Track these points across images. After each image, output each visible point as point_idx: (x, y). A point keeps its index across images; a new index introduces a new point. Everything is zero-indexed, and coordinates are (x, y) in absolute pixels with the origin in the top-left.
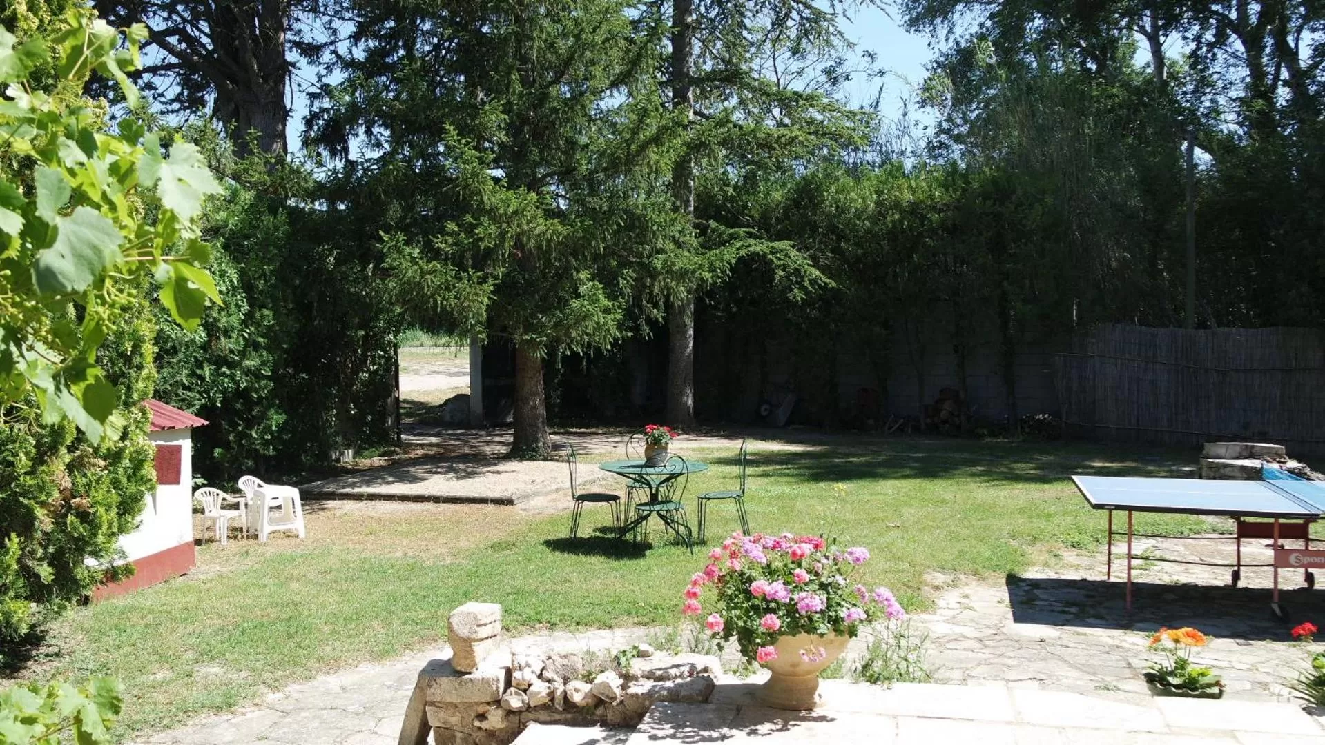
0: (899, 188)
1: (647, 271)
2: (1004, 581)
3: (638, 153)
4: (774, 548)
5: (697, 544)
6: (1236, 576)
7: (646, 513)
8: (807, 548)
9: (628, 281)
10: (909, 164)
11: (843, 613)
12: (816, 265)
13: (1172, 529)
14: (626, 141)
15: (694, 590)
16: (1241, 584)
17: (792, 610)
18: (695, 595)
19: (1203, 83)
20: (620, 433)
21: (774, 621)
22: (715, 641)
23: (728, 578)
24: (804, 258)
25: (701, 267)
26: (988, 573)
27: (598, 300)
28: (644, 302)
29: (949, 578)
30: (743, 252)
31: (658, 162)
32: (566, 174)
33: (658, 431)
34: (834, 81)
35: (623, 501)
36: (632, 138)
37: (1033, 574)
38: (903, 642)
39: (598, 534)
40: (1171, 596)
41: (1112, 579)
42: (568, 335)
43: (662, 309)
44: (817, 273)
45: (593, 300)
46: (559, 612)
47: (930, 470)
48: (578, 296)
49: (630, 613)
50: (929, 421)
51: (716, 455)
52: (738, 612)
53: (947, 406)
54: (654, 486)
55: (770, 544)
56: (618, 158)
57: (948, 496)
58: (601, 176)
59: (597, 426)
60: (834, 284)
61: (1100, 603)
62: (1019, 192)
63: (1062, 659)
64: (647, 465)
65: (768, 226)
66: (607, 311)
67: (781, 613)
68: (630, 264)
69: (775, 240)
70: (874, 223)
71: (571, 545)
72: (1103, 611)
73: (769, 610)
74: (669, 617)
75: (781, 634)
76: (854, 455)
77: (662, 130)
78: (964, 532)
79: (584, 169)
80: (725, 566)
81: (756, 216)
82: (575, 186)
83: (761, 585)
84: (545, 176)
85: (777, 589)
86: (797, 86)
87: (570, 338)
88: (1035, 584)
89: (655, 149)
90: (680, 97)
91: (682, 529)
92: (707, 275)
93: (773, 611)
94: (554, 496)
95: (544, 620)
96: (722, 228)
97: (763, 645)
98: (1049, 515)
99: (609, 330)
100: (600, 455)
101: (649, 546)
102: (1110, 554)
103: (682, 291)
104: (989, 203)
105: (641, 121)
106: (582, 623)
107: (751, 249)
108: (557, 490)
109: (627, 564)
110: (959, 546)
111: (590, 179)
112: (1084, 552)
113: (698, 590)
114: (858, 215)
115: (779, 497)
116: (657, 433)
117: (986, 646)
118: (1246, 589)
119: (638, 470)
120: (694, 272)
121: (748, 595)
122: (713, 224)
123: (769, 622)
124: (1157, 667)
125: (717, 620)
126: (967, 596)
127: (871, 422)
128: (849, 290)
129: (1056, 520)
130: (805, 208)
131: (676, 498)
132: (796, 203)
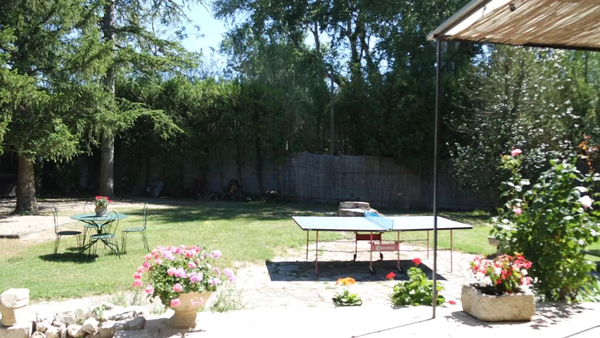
0: (213, 89)
1: (91, 120)
2: (264, 263)
3: (88, 62)
4: (176, 253)
5: (122, 254)
6: (355, 256)
7: (95, 240)
8: (194, 252)
9: (82, 125)
10: (217, 78)
11: (210, 281)
12: (174, 122)
13: (329, 238)
14: (82, 56)
15: (139, 275)
16: (357, 260)
17: (187, 281)
18: (139, 277)
19: (335, 54)
20: (74, 201)
21: (179, 287)
22: (149, 299)
23: (154, 268)
24: (169, 119)
25: (120, 120)
26: (258, 261)
27: (66, 134)
28: (90, 136)
29: (242, 264)
30: (140, 114)
31: (99, 67)
32: (48, 70)
33: (102, 199)
34: (181, 37)
35: (82, 234)
36: (85, 54)
37: (276, 259)
38: (232, 293)
39: (69, 251)
40: (331, 266)
41: (309, 260)
42: (49, 150)
43: (98, 140)
44: (175, 126)
45: (63, 134)
46: (52, 292)
47: (228, 215)
48: (54, 132)
49: (90, 290)
50: (225, 194)
51: (126, 210)
52: (161, 284)
53: (233, 187)
54: (100, 226)
55: (175, 251)
56: (78, 63)
57: (238, 228)
58: (68, 72)
59: (61, 198)
60: (183, 132)
61: (305, 271)
62: (265, 94)
63: (293, 296)
64: (97, 216)
65: (150, 102)
66: (70, 140)
67: (181, 283)
68: (82, 117)
69: (154, 109)
70: (202, 104)
71: (55, 257)
72: (306, 274)
73: (176, 282)
74: (111, 290)
75: (182, 292)
76: (193, 210)
77: (101, 52)
78: (246, 243)
79: (58, 68)
80: (154, 262)
81: (145, 97)
82: (53, 76)
83: (172, 270)
84: (35, 70)
85: (180, 272)
86: (163, 37)
87: (50, 153)
88: (278, 264)
89: (98, 61)
90: (108, 36)
91: (114, 247)
92: (123, 124)
93: (178, 282)
94: (42, 233)
95: (44, 296)
96: (129, 102)
97: (173, 298)
98: (280, 234)
99: (71, 149)
100: (65, 212)
101: (97, 256)
102: (307, 250)
103: (110, 132)
104: (252, 98)
105: (90, 46)
106: (65, 296)
107: (143, 113)
108: (43, 230)
109: (86, 266)
110: (245, 249)
111: (62, 72)
112: (296, 249)
113: (141, 274)
114: (194, 100)
115: (160, 230)
116: (101, 200)
117: (261, 292)
118: (359, 262)
119: (92, 219)
120: (116, 122)
121: (166, 275)
122: (124, 100)
123: (177, 287)
124: (338, 295)
125: (151, 288)
126: (250, 271)
127: (199, 195)
128: (189, 134)
129: (284, 236)
130: (169, 95)
131: (112, 232)
132: (165, 92)
